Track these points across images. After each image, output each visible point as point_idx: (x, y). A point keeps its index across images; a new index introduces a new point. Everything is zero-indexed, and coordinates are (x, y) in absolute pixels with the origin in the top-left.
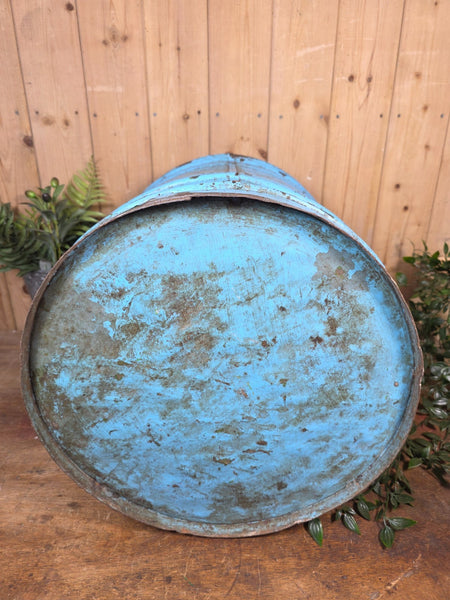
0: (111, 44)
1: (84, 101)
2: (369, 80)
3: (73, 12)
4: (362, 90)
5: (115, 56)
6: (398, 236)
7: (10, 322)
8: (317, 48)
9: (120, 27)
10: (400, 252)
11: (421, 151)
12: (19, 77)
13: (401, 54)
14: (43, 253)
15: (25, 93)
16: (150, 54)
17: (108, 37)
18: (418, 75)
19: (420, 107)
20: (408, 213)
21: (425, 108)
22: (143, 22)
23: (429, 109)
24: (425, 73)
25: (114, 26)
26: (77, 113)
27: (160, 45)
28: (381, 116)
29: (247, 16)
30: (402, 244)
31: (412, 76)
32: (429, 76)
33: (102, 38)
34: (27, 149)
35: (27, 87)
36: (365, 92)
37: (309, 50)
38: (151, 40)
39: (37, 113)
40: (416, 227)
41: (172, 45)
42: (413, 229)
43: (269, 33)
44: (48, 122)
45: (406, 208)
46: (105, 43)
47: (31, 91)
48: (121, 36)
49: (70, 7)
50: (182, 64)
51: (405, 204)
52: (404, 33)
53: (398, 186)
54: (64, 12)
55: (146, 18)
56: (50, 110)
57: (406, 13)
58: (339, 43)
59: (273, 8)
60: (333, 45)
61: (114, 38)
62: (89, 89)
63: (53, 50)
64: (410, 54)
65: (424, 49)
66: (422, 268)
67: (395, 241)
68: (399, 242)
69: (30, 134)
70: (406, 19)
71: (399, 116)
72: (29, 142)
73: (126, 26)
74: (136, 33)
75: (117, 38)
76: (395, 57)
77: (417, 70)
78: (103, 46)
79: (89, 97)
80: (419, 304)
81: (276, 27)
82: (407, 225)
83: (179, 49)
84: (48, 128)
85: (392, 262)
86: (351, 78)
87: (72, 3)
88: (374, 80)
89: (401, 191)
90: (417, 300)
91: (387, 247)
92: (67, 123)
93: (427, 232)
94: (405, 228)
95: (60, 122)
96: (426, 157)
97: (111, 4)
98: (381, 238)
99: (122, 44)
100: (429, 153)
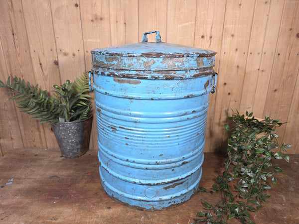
0: (95, 21)
1: (82, 46)
2: (211, 37)
3: (78, 7)
4: (207, 42)
5: (97, 26)
6: (226, 106)
7: (44, 144)
8: (187, 24)
9: (99, 14)
10: (227, 113)
11: (235, 69)
12: (53, 34)
13: (225, 26)
14: (61, 114)
15: (55, 42)
16: (112, 26)
17: (94, 19)
18: (233, 36)
19: (234, 49)
20: (230, 96)
21: (237, 50)
22: (109, 12)
23: (238, 50)
24: (236, 35)
25: (96, 13)
26: (79, 51)
27: (117, 22)
29: (156, 10)
30: (228, 110)
31: (230, 36)
32: (238, 36)
33: (91, 19)
34: (55, 66)
35: (56, 39)
36: (209, 43)
37: (184, 25)
38: (113, 19)
39: (61, 50)
40: (234, 102)
41: (122, 22)
42: (233, 103)
43: (166, 17)
44: (65, 54)
45: (229, 94)
46: (92, 21)
47: (58, 41)
48: (99, 18)
49: (77, 5)
50: (127, 30)
51: (229, 92)
52: (226, 18)
53: (225, 84)
54: (74, 8)
55: (111, 10)
56: (66, 50)
57: (227, 9)
58: (197, 22)
59: (167, 7)
60: (194, 22)
61: (96, 19)
62: (85, 40)
63: (69, 23)
64: (229, 26)
65: (235, 25)
66: (236, 122)
67: (225, 109)
68: (226, 109)
69: (57, 60)
70: (227, 11)
71: (225, 53)
72: (56, 63)
73: (102, 14)
74: (106, 16)
75: (97, 19)
76: (222, 28)
77: (232, 33)
78: (92, 22)
79: (85, 43)
80: (235, 139)
81: (169, 14)
82: (230, 101)
83: (125, 24)
84: (65, 57)
85: (224, 118)
86: (203, 37)
87: (78, 3)
88: (213, 38)
89: (226, 86)
90: (234, 137)
91: (221, 111)
92: (74, 55)
93: (240, 105)
94: (229, 103)
95: (71, 55)
96: (238, 71)
97: (95, 4)
98: (218, 107)
99: (100, 21)
100: (239, 69)
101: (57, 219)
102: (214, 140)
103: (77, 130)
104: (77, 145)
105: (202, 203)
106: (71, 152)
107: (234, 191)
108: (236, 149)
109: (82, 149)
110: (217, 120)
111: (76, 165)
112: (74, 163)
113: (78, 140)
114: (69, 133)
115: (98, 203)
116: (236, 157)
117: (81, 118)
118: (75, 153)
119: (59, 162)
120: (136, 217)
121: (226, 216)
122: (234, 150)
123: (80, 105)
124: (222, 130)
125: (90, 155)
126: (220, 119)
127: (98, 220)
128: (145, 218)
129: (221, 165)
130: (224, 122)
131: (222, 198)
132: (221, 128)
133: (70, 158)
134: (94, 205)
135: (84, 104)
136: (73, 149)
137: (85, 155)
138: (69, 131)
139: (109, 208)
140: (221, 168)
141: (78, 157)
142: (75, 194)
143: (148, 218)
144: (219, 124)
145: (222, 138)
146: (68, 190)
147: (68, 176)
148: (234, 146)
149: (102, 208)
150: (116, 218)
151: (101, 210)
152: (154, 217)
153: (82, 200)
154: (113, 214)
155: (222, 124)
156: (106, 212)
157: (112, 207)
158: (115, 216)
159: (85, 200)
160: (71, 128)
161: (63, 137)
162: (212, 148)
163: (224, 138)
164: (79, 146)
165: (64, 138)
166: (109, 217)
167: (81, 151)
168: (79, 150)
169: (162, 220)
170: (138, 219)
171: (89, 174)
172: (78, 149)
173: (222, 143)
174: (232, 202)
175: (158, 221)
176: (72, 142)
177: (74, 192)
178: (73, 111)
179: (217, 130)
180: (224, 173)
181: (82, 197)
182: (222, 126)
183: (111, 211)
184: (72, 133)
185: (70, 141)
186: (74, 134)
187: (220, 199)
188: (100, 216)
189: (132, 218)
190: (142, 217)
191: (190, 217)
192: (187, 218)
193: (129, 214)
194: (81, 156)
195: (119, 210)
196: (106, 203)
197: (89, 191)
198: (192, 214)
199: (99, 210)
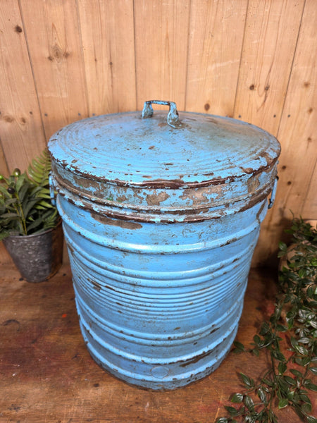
1: (36, 104)
2: (267, 89)
3: (22, 34)
4: (261, 96)
5: (59, 69)
6: (282, 202)
8: (225, 64)
9: (61, 46)
10: (282, 212)
11: (304, 142)
13: (294, 68)
16: (87, 68)
17: (53, 55)
18: (307, 85)
19: (307, 109)
20: (290, 187)
21: (311, 110)
22: (81, 42)
23: (313, 111)
24: (313, 83)
25: (56, 45)
26: (31, 113)
27: (96, 60)
28: (275, 116)
29: (167, 37)
30: (284, 207)
31: (301, 85)
32: (315, 85)
33: (47, 55)
36: (263, 98)
37: (218, 65)
38: (88, 57)
40: (296, 196)
41: (105, 62)
42: (293, 198)
43: (186, 51)
44: (9, 120)
45: (289, 183)
46: (50, 59)
48: (63, 53)
49: (18, 30)
50: (114, 76)
51: (289, 180)
53: (284, 168)
54: (15, 34)
55: (83, 39)
56: (10, 112)
58: (243, 59)
59: (189, 29)
60: (239, 60)
61: (57, 55)
62: (40, 95)
63: (8, 64)
64: (301, 68)
65: (313, 64)
67: (280, 205)
68: (282, 206)
70: (300, 40)
71: (289, 116)
73: (66, 45)
74: (75, 51)
76: (289, 70)
77: (306, 80)
78: (49, 62)
79: (41, 101)
81: (192, 46)
82: (289, 194)
83: (111, 64)
84: (9, 124)
85: (276, 219)
86: (252, 87)
87: (21, 26)
88: (270, 89)
89: (286, 172)
91: (273, 209)
92: (24, 120)
93: (304, 200)
94: (288, 197)
95: (18, 120)
96: (308, 147)
97: (53, 25)
99: (64, 60)
100: (311, 144)
101: (19, 408)
103: (40, 245)
105: (239, 375)
106: (35, 275)
110: (265, 222)
111: (43, 297)
112: (41, 294)
113: (44, 258)
114: (28, 251)
115: (80, 374)
117: (45, 227)
118: (41, 276)
119: (18, 291)
120: (137, 403)
123: (43, 208)
125: (65, 275)
126: (270, 220)
127: (80, 410)
128: (150, 406)
130: (277, 225)
131: (268, 364)
132: (269, 234)
133: (35, 282)
134: (73, 379)
135: (49, 206)
136: (38, 271)
137: (57, 275)
138: (29, 248)
139: (96, 385)
140: (267, 301)
141: (47, 280)
142: (43, 357)
143: (155, 406)
144: (268, 228)
145: (270, 249)
146: (34, 348)
147: (33, 320)
149: (85, 386)
150: (107, 405)
151: (85, 390)
153: (54, 370)
154: (102, 398)
155: (272, 228)
156: (92, 394)
157: (100, 383)
158: (106, 401)
159: (60, 369)
160: (31, 243)
161: (19, 256)
163: (274, 247)
164: (47, 266)
165: (22, 258)
166: (96, 405)
167: (50, 272)
168: (48, 271)
169: (178, 411)
170: (140, 408)
171: (64, 316)
172: (45, 270)
173: (269, 254)
175: (171, 411)
176: (35, 263)
177: (43, 353)
181: (54, 363)
182: (272, 231)
183: (100, 392)
184: (34, 250)
185: (31, 261)
186: (36, 252)
187: (265, 366)
188: (83, 402)
189: (131, 406)
190: (146, 403)
191: (219, 403)
192: (215, 405)
193: (126, 399)
194: (51, 278)
195: (112, 390)
196: (92, 375)
197: (65, 350)
198: (222, 397)
199: (82, 390)
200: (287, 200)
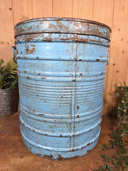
0: (23, 20)
3: (12, 11)
10: (116, 86)
11: (121, 53)
13: (113, 23)
17: (22, 18)
18: (119, 30)
19: (120, 39)
20: (118, 73)
21: (122, 40)
22: (33, 13)
23: (123, 40)
24: (121, 29)
25: (24, 14)
26: (11, 40)
29: (65, 12)
30: (117, 83)
31: (117, 30)
32: (122, 30)
33: (20, 18)
40: (121, 78)
42: (120, 79)
44: (2, 43)
45: (117, 72)
48: (26, 17)
49: (11, 9)
51: (117, 70)
52: (114, 17)
53: (114, 64)
54: (9, 11)
56: (3, 40)
57: (114, 11)
59: (73, 9)
61: (24, 18)
63: (5, 21)
64: (116, 23)
65: (121, 22)
66: (124, 91)
67: (114, 82)
68: (115, 83)
70: (114, 13)
71: (114, 42)
73: (27, 15)
76: (111, 24)
77: (119, 28)
80: (124, 103)
81: (74, 15)
82: (118, 77)
84: (3, 45)
85: (114, 89)
87: (11, 8)
89: (115, 66)
90: (123, 102)
91: (112, 84)
92: (8, 43)
93: (125, 80)
94: (118, 78)
95: (6, 43)
96: (123, 55)
97: (23, 8)
98: (109, 81)
100: (124, 54)
102: (107, 105)
103: (7, 95)
104: (7, 107)
105: (101, 155)
106: (3, 113)
107: (125, 145)
108: (125, 111)
109: (12, 111)
110: (108, 91)
111: (5, 122)
113: (8, 103)
114: (1, 98)
115: (14, 152)
116: (126, 117)
117: (10, 87)
118: (6, 113)
120: (43, 166)
121: (122, 167)
122: (124, 111)
123: (10, 78)
124: (113, 98)
125: (17, 115)
126: (111, 90)
127: (10, 168)
128: (50, 168)
129: (113, 124)
130: (114, 92)
131: (117, 151)
132: (111, 97)
133: (2, 117)
134: (10, 154)
135: (13, 77)
136: (5, 110)
137: (14, 115)
138: (2, 96)
139: (22, 157)
141: (8, 116)
144: (110, 94)
145: (112, 105)
148: (124, 109)
149: (16, 157)
150: (26, 166)
151: (15, 159)
152: (59, 166)
153: (1, 149)
154: (24, 163)
155: (112, 94)
156: (18, 161)
157: (24, 156)
158: (25, 165)
159: (4, 149)
160: (3, 94)
162: (105, 111)
163: (114, 104)
164: (9, 108)
166: (20, 166)
167: (10, 112)
168: (9, 111)
170: (44, 168)
171: (13, 129)
172: (8, 110)
173: (113, 108)
174: (124, 154)
178: (4, 82)
179: (109, 98)
180: (117, 130)
181: (2, 147)
182: (112, 95)
183: (23, 160)
184: (4, 98)
185: (2, 104)
186: (5, 99)
187: (115, 152)
188: (12, 164)
189: (40, 167)
190: (48, 167)
191: (90, 168)
192: (88, 169)
193: (37, 164)
194: (10, 115)
195: (30, 159)
196: (20, 153)
197: (9, 142)
198: (92, 165)
199: (13, 159)
200: (117, 80)
